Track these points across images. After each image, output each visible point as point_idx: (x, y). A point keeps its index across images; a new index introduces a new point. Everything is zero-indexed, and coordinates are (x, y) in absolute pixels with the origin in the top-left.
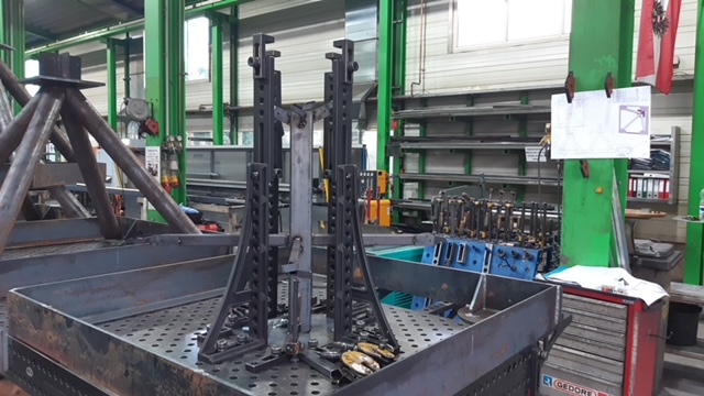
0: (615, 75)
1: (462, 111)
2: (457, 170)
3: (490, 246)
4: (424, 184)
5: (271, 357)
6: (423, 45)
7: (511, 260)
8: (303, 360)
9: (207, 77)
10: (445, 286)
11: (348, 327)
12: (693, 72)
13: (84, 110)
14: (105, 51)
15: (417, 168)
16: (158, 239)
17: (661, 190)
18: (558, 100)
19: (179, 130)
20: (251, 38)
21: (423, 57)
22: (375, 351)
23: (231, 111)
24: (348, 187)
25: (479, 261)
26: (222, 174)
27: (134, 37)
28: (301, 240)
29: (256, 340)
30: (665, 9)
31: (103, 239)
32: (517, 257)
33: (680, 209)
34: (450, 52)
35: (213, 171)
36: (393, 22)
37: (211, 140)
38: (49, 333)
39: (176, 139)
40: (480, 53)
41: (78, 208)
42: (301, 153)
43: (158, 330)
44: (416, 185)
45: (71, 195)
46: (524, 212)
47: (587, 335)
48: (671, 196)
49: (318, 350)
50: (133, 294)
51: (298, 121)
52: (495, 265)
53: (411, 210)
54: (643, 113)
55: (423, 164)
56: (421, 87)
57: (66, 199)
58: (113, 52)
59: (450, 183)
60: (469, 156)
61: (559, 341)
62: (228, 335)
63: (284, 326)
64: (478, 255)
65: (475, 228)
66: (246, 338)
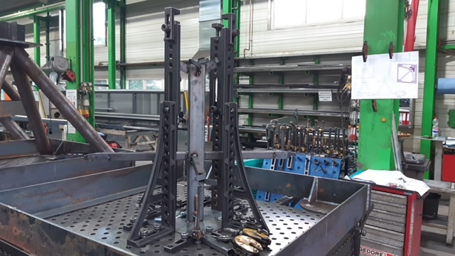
0: (395, 44)
1: (277, 68)
2: (273, 106)
3: (309, 157)
4: (252, 116)
5: (181, 241)
6: (251, 25)
7: (323, 166)
8: (204, 242)
9: (104, 43)
10: (289, 185)
11: (231, 217)
12: (425, 44)
13: (27, 63)
14: (32, 24)
15: (247, 105)
16: (93, 157)
17: (404, 119)
18: (356, 61)
19: (90, 78)
20: (164, 12)
21: (251, 32)
22: (255, 234)
23: (121, 66)
24: (231, 118)
25: (301, 167)
26: (116, 108)
27: (52, 15)
28: (197, 156)
29: (167, 228)
30: (410, 3)
31: (39, 154)
32: (327, 164)
33: (415, 131)
34: (269, 29)
35: (109, 107)
36: (232, 9)
37: (107, 86)
38: (15, 228)
39: (88, 85)
40: (288, 30)
41: (20, 132)
42: (197, 94)
43: (93, 223)
44: (247, 116)
45: (15, 124)
46: (330, 134)
47: (380, 215)
48: (410, 123)
49: (213, 234)
50: (71, 196)
51: (195, 71)
52: (313, 169)
53: (243, 132)
54: (413, 69)
55: (251, 102)
56: (250, 52)
57: (12, 127)
58: (38, 25)
59: (270, 115)
60: (281, 97)
61: (367, 222)
62: (145, 225)
63: (184, 217)
64: (301, 163)
65: (297, 145)
66: (160, 227)
